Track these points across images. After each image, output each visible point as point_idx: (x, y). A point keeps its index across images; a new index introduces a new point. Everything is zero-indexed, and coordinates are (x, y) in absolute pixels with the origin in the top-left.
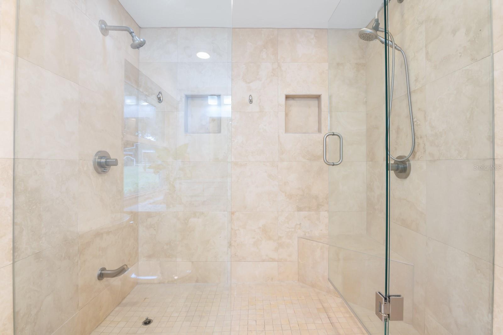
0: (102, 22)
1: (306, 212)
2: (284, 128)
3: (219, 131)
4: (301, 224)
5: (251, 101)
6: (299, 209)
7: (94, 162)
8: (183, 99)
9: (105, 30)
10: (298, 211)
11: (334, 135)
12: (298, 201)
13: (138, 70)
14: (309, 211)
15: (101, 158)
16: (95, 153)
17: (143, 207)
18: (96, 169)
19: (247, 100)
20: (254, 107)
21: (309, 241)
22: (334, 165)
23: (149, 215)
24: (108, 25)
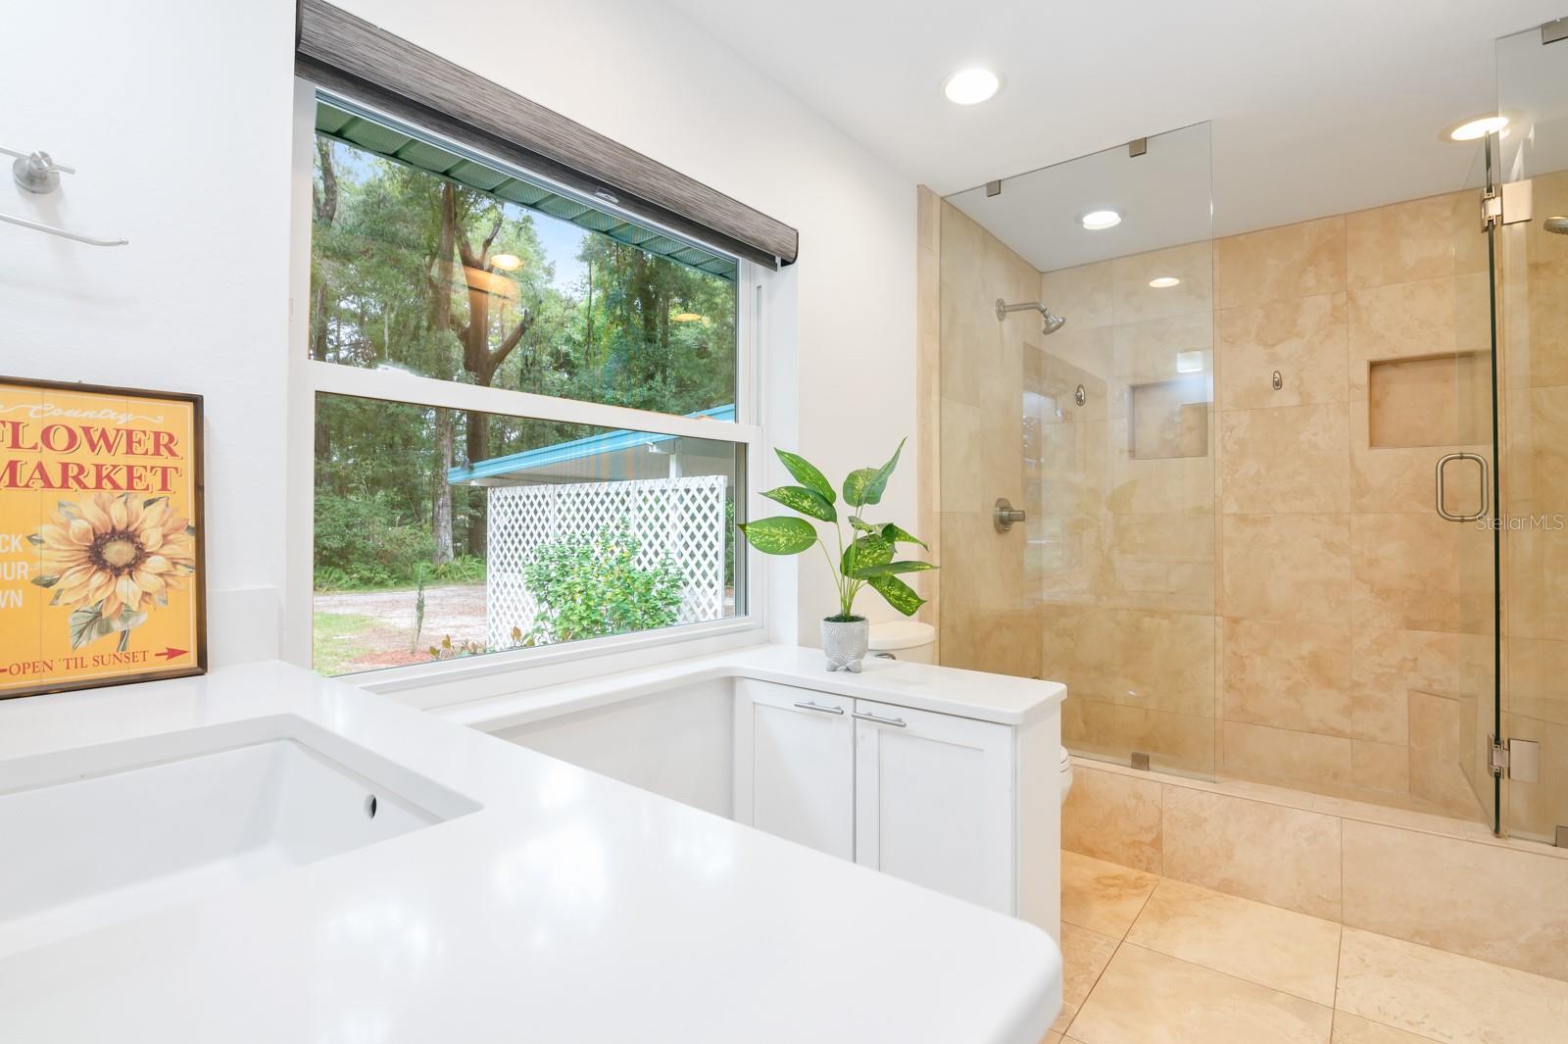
0: (1000, 303)
1: (1434, 633)
2: (1367, 437)
3: (1204, 453)
4: (1416, 659)
5: (1278, 384)
6: (1412, 625)
7: (995, 516)
8: (1126, 396)
9: (1002, 310)
10: (1409, 628)
11: (1462, 458)
12: (1407, 604)
13: (1040, 351)
14: (1442, 631)
15: (1002, 509)
16: (994, 503)
17: (1051, 594)
18: (996, 526)
19: (1269, 382)
20: (1286, 398)
21: (1436, 698)
22: (1463, 521)
23: (1062, 611)
24: (1007, 304)
